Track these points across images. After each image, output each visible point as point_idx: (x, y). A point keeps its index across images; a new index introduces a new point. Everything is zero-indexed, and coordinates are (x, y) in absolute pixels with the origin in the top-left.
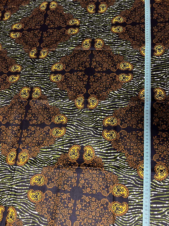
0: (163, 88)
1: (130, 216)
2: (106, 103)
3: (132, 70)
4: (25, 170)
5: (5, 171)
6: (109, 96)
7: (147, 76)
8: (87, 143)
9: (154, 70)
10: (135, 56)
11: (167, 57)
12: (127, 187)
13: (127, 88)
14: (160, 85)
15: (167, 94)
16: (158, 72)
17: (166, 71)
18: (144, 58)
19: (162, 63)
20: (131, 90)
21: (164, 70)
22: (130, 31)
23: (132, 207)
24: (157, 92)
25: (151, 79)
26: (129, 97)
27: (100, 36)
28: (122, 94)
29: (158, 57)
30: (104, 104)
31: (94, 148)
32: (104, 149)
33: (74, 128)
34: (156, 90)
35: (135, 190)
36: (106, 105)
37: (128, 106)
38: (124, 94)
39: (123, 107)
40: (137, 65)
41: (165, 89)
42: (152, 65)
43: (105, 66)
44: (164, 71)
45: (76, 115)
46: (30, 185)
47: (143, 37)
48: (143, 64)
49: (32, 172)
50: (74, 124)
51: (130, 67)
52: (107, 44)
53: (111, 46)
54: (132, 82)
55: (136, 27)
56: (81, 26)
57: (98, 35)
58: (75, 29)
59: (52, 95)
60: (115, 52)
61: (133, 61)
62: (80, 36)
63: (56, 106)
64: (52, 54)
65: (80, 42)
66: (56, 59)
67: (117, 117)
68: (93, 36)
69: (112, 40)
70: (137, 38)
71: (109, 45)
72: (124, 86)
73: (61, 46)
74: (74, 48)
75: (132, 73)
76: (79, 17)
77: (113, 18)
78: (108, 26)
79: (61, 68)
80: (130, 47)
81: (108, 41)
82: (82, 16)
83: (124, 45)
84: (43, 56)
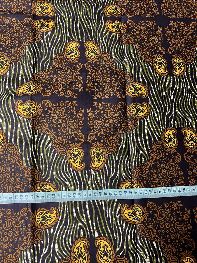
0: (58, 224)
2: (28, 130)
3: (91, 169)
6: (42, 134)
7: (80, 195)
9: (93, 206)
10: (118, 172)
11: (120, 228)
13: (58, 162)
14: (64, 217)
15: (47, 230)
16: (88, 214)
17: (91, 228)
18: (115, 188)
19: (108, 219)
20: (54, 169)
21: (94, 224)
22: (168, 161)
24: (51, 212)
25: (75, 202)
26: (41, 167)
27: (155, 111)
28: (47, 155)
29: (119, 212)
30: (27, 128)
34: (55, 212)
36: (25, 131)
37: (24, 166)
38: (46, 158)
39: (24, 159)
40: (102, 176)
41: (58, 226)
42: (103, 202)
43: (98, 124)
44: (90, 224)
45: (7, 87)
47: (158, 184)
48: (103, 186)
51: (97, 164)
52: (139, 124)
53: (136, 130)
54: (68, 170)
55: (178, 170)
56: (172, 77)
57: (156, 107)
58: (165, 69)
59: (43, 48)
60: (125, 137)
61: (109, 169)
62: (151, 78)
63: (23, 57)
64: (114, 39)
65: (141, 79)
66: (106, 46)
67: (4, 150)
68: (153, 99)
69: (148, 131)
70: (156, 173)
71: (137, 128)
72: (60, 157)
73: (131, 51)
74: (128, 71)
75: (85, 169)
76: (190, 73)
77: (193, 130)
78: (176, 122)
79: (91, 56)
80: (136, 163)
81: (146, 124)
82: (192, 77)
83: (138, 151)
84: (110, 25)
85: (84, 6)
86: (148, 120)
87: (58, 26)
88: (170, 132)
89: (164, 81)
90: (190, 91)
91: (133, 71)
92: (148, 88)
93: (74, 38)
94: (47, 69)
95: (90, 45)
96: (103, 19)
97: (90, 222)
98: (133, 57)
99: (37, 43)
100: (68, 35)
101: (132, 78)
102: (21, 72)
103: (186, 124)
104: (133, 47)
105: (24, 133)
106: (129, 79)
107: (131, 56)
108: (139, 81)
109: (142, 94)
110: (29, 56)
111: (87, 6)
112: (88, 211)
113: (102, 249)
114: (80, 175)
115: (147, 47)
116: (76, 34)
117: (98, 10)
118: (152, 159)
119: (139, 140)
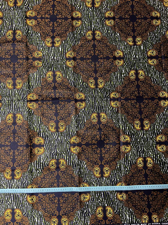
0: (90, 200)
1: (5, 181)
2: (76, 159)
3: (104, 177)
4: (24, 108)
5: (23, 94)
6: (82, 161)
7: (99, 188)
8: (46, 149)
9: (105, 193)
10: (116, 179)
11: (116, 203)
12: (21, 178)
13: (89, 173)
14: (93, 197)
15: (86, 203)
16: (103, 196)
17: (104, 202)
18: (114, 186)
19: (111, 199)
20: (88, 177)
21: (105, 201)
22: (139, 173)
23: (10, 182)
24: (87, 195)
25: (97, 191)
26: (82, 176)
27: (133, 149)
28: (84, 170)
29: (116, 196)
30: (75, 158)
31: (43, 154)
32: (43, 161)
33: (56, 138)
34: (89, 195)
35: (19, 183)
36: (75, 160)
37: (75, 175)
38: (84, 172)
39: (74, 172)
40: (108, 180)
41: (90, 201)
42: (109, 192)
43: (107, 156)
44: (104, 201)
45: (65, 138)
46: (16, 113)
47: (133, 184)
48: (109, 185)
49: (24, 113)
50: (59, 138)
51: (106, 175)
52: (126, 155)
53: (124, 159)
54: (93, 177)
55: (143, 177)
56: (143, 131)
57: (134, 147)
58: (139, 127)
59: (80, 117)
60: (119, 162)
61: (112, 177)
62: (133, 132)
63: (72, 122)
64: (114, 111)
65: (127, 133)
66: (110, 115)
67: (66, 168)
68: (133, 143)
69: (130, 159)
70: (133, 179)
71: (125, 157)
72: (90, 171)
73: (123, 118)
74: (121, 129)
75: (101, 177)
76: (152, 129)
77: (152, 158)
78: (143, 154)
79: (103, 121)
80: (124, 174)
81: (129, 155)
82: (153, 131)
83: (125, 169)
84: (113, 104)
85: (100, 94)
86: (130, 153)
87: (87, 105)
88: (140, 159)
89: (139, 133)
90: (151, 139)
91: (123, 129)
92: (131, 137)
93: (95, 111)
94: (83, 128)
95: (103, 115)
96: (109, 100)
97: (103, 200)
98: (124, 120)
99: (78, 115)
100: (92, 110)
101: (123, 132)
102: (71, 130)
103: (148, 155)
104: (124, 115)
105: (74, 160)
106: (121, 133)
107: (123, 120)
108: (126, 134)
109: (128, 141)
110: (74, 122)
111: (101, 94)
112: (103, 195)
113: (109, 211)
114: (99, 180)
115: (131, 115)
116: (96, 109)
117: (107, 96)
118: (131, 173)
119: (126, 163)
